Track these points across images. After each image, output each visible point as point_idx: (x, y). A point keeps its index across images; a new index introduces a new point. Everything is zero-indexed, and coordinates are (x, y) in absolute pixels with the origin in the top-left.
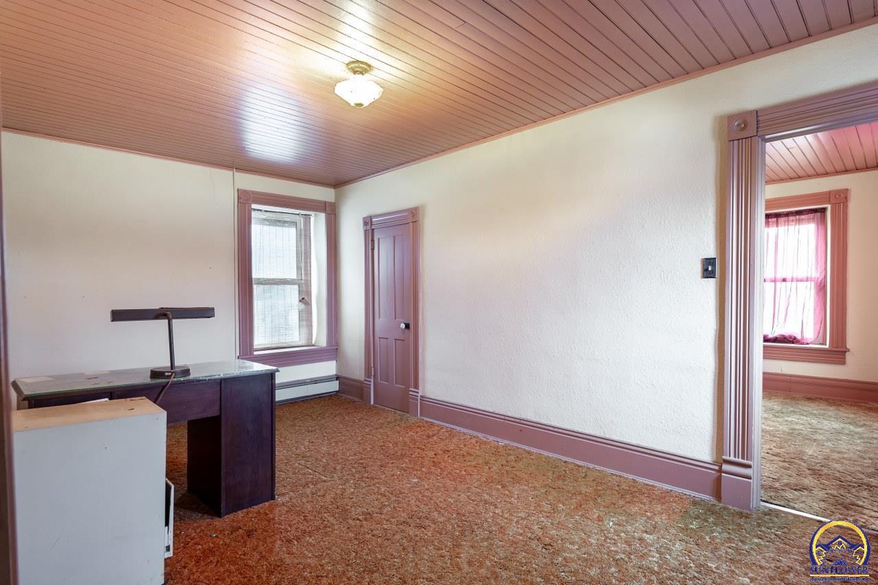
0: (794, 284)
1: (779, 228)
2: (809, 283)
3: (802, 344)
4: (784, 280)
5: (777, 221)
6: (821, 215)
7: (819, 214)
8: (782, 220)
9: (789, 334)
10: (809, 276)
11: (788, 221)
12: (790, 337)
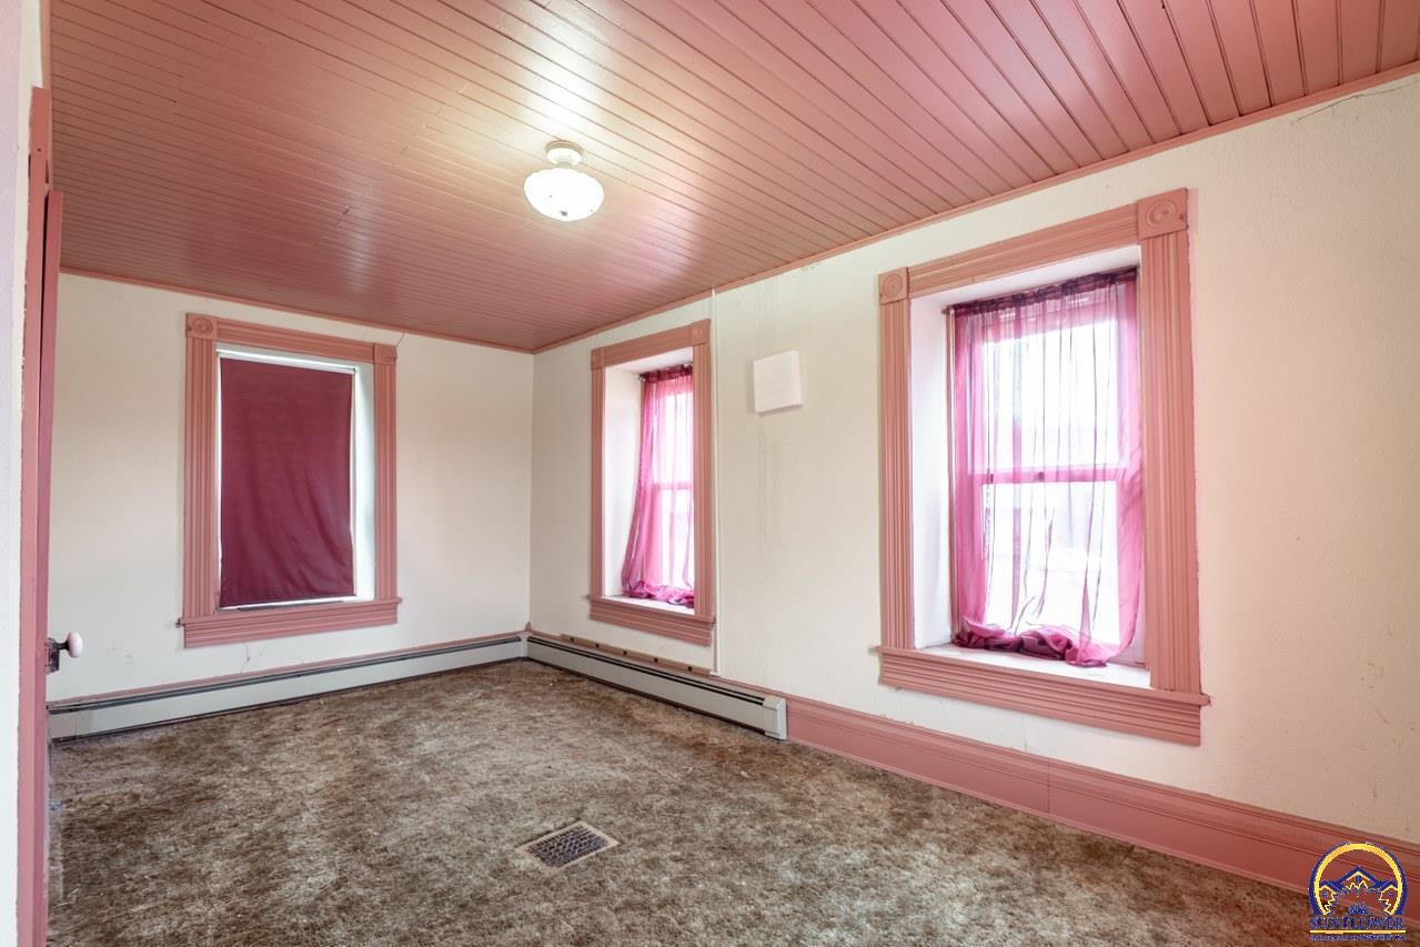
0: (1063, 486)
1: (1024, 339)
2: (1099, 485)
3: (1086, 663)
4: (1041, 477)
5: (1018, 315)
6: (1127, 289)
7: (1121, 287)
8: (1031, 310)
9: (1055, 631)
10: (1100, 467)
11: (1044, 315)
12: (1057, 639)
